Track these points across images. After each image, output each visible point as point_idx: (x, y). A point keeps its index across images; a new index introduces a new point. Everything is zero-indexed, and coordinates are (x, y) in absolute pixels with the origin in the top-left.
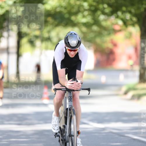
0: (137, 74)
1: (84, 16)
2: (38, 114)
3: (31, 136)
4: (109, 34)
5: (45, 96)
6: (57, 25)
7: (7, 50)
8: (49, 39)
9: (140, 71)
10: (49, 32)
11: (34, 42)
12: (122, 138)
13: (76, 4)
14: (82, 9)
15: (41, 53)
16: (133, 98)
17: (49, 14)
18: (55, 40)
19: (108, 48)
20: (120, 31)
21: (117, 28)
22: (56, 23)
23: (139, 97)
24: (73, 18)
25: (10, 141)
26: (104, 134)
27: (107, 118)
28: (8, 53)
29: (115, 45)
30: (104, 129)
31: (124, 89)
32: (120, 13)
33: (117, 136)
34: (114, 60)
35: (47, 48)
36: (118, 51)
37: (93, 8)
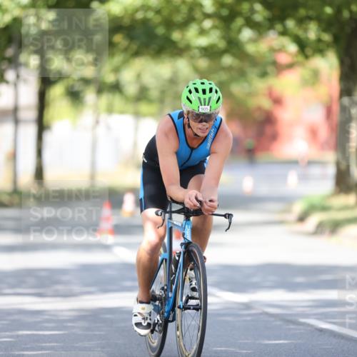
0: (331, 170)
1: (202, 32)
2: (86, 268)
3: (69, 324)
4: (264, 75)
5: (106, 225)
6: (137, 54)
7: (13, 114)
8: (116, 88)
9: (338, 164)
10: (117, 70)
11: (81, 95)
12: (292, 327)
13: (184, 2)
14: (198, 15)
15: (97, 122)
16: (320, 229)
17: (117, 26)
18: (131, 90)
19: (259, 108)
20: (290, 66)
21: (283, 59)
22: (134, 47)
23: (335, 227)
24: (176, 36)
25: (18, 336)
26: (249, 318)
27: (255, 280)
28: (17, 122)
29: (277, 101)
30: (247, 306)
31: (298, 208)
32: (290, 24)
33: (278, 323)
34: (274, 137)
35: (110, 110)
36: (285, 116)
37: (225, 12)
